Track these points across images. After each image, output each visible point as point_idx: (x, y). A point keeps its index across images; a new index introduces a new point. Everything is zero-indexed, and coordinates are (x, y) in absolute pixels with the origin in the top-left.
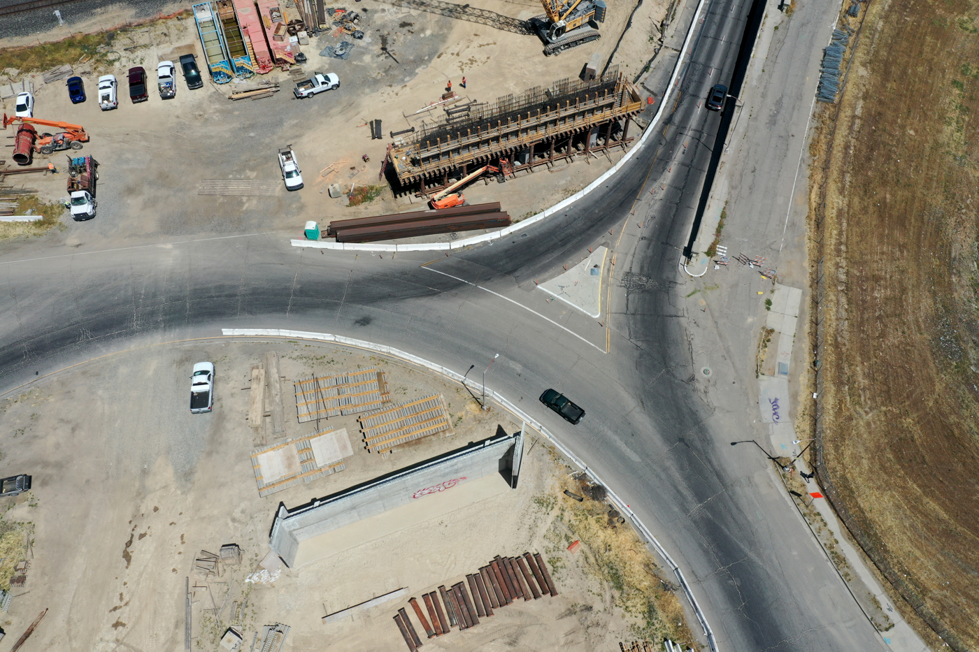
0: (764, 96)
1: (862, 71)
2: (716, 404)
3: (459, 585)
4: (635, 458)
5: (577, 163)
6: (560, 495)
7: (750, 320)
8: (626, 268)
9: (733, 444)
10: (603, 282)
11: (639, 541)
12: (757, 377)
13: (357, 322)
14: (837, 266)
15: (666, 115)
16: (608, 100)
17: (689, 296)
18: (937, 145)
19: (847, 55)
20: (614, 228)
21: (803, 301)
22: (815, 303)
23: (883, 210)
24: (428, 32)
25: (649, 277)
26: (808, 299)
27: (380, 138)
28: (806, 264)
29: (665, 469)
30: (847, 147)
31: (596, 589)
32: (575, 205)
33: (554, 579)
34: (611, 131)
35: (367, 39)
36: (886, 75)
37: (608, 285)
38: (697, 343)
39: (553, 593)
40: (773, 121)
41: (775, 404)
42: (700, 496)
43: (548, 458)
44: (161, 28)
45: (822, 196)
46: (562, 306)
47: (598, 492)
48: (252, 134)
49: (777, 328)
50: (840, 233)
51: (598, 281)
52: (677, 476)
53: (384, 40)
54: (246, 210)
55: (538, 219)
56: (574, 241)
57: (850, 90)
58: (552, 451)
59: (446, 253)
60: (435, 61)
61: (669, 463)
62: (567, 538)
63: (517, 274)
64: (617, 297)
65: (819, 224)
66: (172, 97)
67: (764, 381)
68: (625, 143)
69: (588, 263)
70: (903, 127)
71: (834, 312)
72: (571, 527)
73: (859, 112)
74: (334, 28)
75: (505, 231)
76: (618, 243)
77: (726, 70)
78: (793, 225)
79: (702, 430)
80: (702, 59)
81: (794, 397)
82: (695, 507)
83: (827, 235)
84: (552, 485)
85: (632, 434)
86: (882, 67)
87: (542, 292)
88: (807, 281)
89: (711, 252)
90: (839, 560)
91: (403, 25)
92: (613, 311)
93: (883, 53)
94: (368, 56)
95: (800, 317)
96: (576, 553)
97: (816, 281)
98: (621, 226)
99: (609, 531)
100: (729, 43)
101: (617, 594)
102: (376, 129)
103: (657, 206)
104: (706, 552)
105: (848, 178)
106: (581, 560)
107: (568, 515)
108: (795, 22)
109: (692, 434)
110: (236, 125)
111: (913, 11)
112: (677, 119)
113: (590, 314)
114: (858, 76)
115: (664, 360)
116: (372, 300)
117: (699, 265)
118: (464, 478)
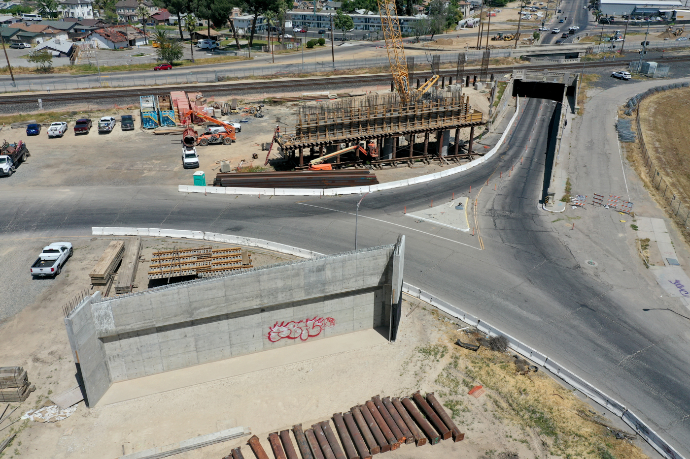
0: (577, 139)
2: (611, 283)
4: (537, 319)
5: (432, 164)
6: (451, 346)
7: (621, 235)
8: (489, 206)
9: (645, 310)
10: (468, 214)
11: (563, 388)
12: (647, 267)
13: (228, 229)
15: (502, 151)
16: (456, 109)
17: (554, 222)
19: (634, 127)
20: (473, 190)
21: (668, 226)
25: (511, 212)
26: (673, 226)
27: (268, 150)
28: (659, 207)
29: (573, 327)
30: (659, 159)
31: (517, 434)
32: (434, 181)
33: (456, 422)
34: (458, 151)
35: (266, 118)
36: (669, 136)
37: (473, 215)
38: (573, 246)
39: (457, 437)
40: (590, 148)
41: (678, 284)
42: (627, 350)
43: (431, 317)
45: (653, 177)
46: (431, 225)
47: (498, 344)
48: (164, 147)
49: (652, 239)
50: (681, 193)
51: (464, 212)
52: (590, 332)
53: (279, 119)
54: (145, 176)
55: (403, 185)
56: (437, 195)
57: (646, 139)
58: (435, 312)
61: (576, 323)
62: (466, 384)
63: (385, 208)
64: (483, 222)
66: (108, 133)
67: (657, 270)
68: (469, 158)
69: (453, 204)
72: (468, 373)
73: (658, 146)
74: (243, 113)
75: (373, 188)
76: (477, 197)
78: (634, 190)
79: (605, 300)
82: (624, 358)
83: (669, 194)
84: (438, 336)
85: (526, 302)
87: (410, 218)
88: (665, 215)
89: (566, 199)
92: (482, 227)
93: (660, 128)
94: (266, 123)
95: (671, 232)
96: (482, 397)
97: (674, 215)
98: (478, 190)
99: (520, 377)
101: (550, 441)
102: (266, 147)
104: (657, 399)
105: (669, 170)
106: (490, 406)
107: (462, 363)
108: (587, 115)
109: (593, 302)
110: (153, 144)
111: (671, 117)
112: (511, 153)
113: (459, 229)
115: (544, 255)
116: (246, 218)
117: (556, 206)
118: (332, 321)
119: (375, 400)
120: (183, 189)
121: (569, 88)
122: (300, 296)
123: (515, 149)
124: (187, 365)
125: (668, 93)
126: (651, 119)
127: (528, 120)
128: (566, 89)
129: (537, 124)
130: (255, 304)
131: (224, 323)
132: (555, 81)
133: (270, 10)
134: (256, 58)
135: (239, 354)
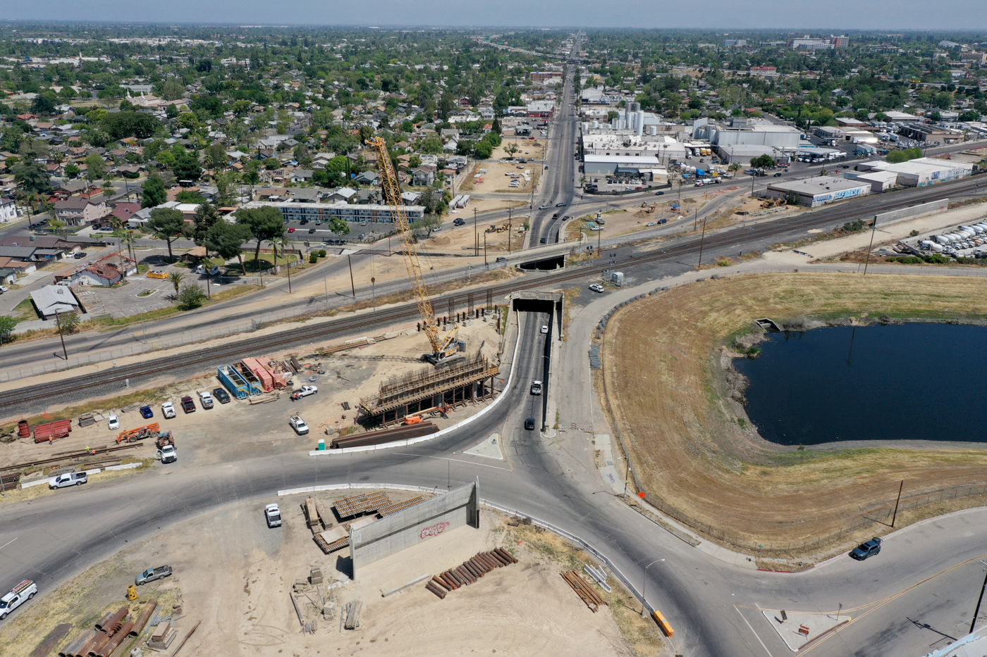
0: (563, 370)
1: (611, 357)
2: (579, 480)
3: (460, 567)
4: (543, 506)
5: (468, 407)
6: (506, 526)
7: (586, 449)
8: (511, 439)
9: (594, 493)
10: (500, 446)
11: (556, 535)
12: (597, 468)
13: (361, 478)
14: (624, 424)
15: (513, 385)
16: (480, 367)
17: (550, 445)
18: (661, 383)
19: (601, 352)
20: (500, 426)
21: (611, 439)
22: (618, 438)
23: (640, 405)
24: (364, 368)
25: (525, 441)
26: (614, 438)
27: (349, 409)
28: (608, 425)
29: (560, 507)
30: (613, 383)
31: (539, 556)
32: (474, 421)
33: (514, 556)
34: (482, 392)
35: (327, 374)
36: (624, 357)
37: (503, 447)
38: (561, 460)
39: (515, 561)
40: (571, 378)
41: (611, 476)
42: (583, 514)
43: (493, 514)
44: (194, 382)
45: (607, 401)
46: (480, 458)
47: (527, 521)
49: (601, 450)
50: (621, 413)
51: (497, 445)
52: (568, 509)
53: (338, 373)
54: (275, 446)
56: (477, 434)
57: (607, 364)
58: (494, 511)
59: (406, 446)
60: (372, 378)
61: (561, 505)
62: (515, 541)
63: (450, 449)
64: (509, 451)
65: (609, 411)
66: (211, 408)
67: (602, 470)
68: (493, 397)
69: (490, 440)
70: (640, 376)
71: (627, 441)
72: (516, 536)
73: (614, 370)
74: (306, 371)
75: (437, 434)
76: (503, 431)
77: (539, 370)
78: (595, 413)
79: (576, 491)
80: (525, 365)
81: (620, 472)
82: (582, 518)
83: (615, 414)
84: (499, 522)
85: (537, 498)
86: (621, 353)
87: (467, 455)
88: (611, 431)
89: (556, 427)
90: (664, 525)
91: (348, 366)
92: (510, 455)
93: (619, 350)
94: (331, 380)
95: (612, 443)
96: (523, 545)
97: (615, 430)
98: (503, 426)
99: (538, 534)
100: (536, 369)
101: (551, 556)
102: (346, 406)
103: (520, 416)
104: (594, 533)
105: (618, 394)
106: (527, 548)
107: (512, 533)
108: (569, 343)
109: (569, 493)
110: (257, 414)
111: (628, 336)
112: (519, 386)
113: (497, 458)
114: (608, 359)
115: (545, 469)
116: (367, 469)
117: (551, 433)
118: (448, 523)
119: (479, 554)
120: (313, 453)
121: (557, 303)
122: (435, 513)
123: (522, 380)
124: (387, 556)
125: (629, 307)
126: (614, 341)
127: (529, 344)
128: (555, 305)
129: (535, 348)
130: (416, 521)
131: (403, 532)
132: (546, 299)
133: (276, 236)
134: (268, 285)
135: (408, 547)
